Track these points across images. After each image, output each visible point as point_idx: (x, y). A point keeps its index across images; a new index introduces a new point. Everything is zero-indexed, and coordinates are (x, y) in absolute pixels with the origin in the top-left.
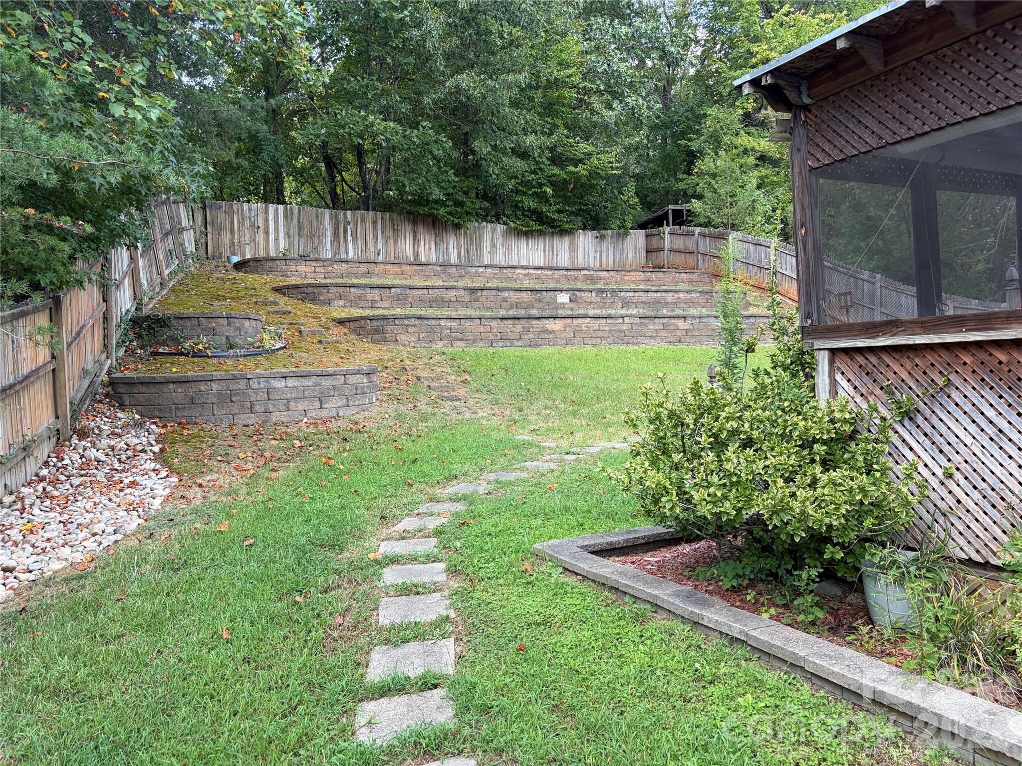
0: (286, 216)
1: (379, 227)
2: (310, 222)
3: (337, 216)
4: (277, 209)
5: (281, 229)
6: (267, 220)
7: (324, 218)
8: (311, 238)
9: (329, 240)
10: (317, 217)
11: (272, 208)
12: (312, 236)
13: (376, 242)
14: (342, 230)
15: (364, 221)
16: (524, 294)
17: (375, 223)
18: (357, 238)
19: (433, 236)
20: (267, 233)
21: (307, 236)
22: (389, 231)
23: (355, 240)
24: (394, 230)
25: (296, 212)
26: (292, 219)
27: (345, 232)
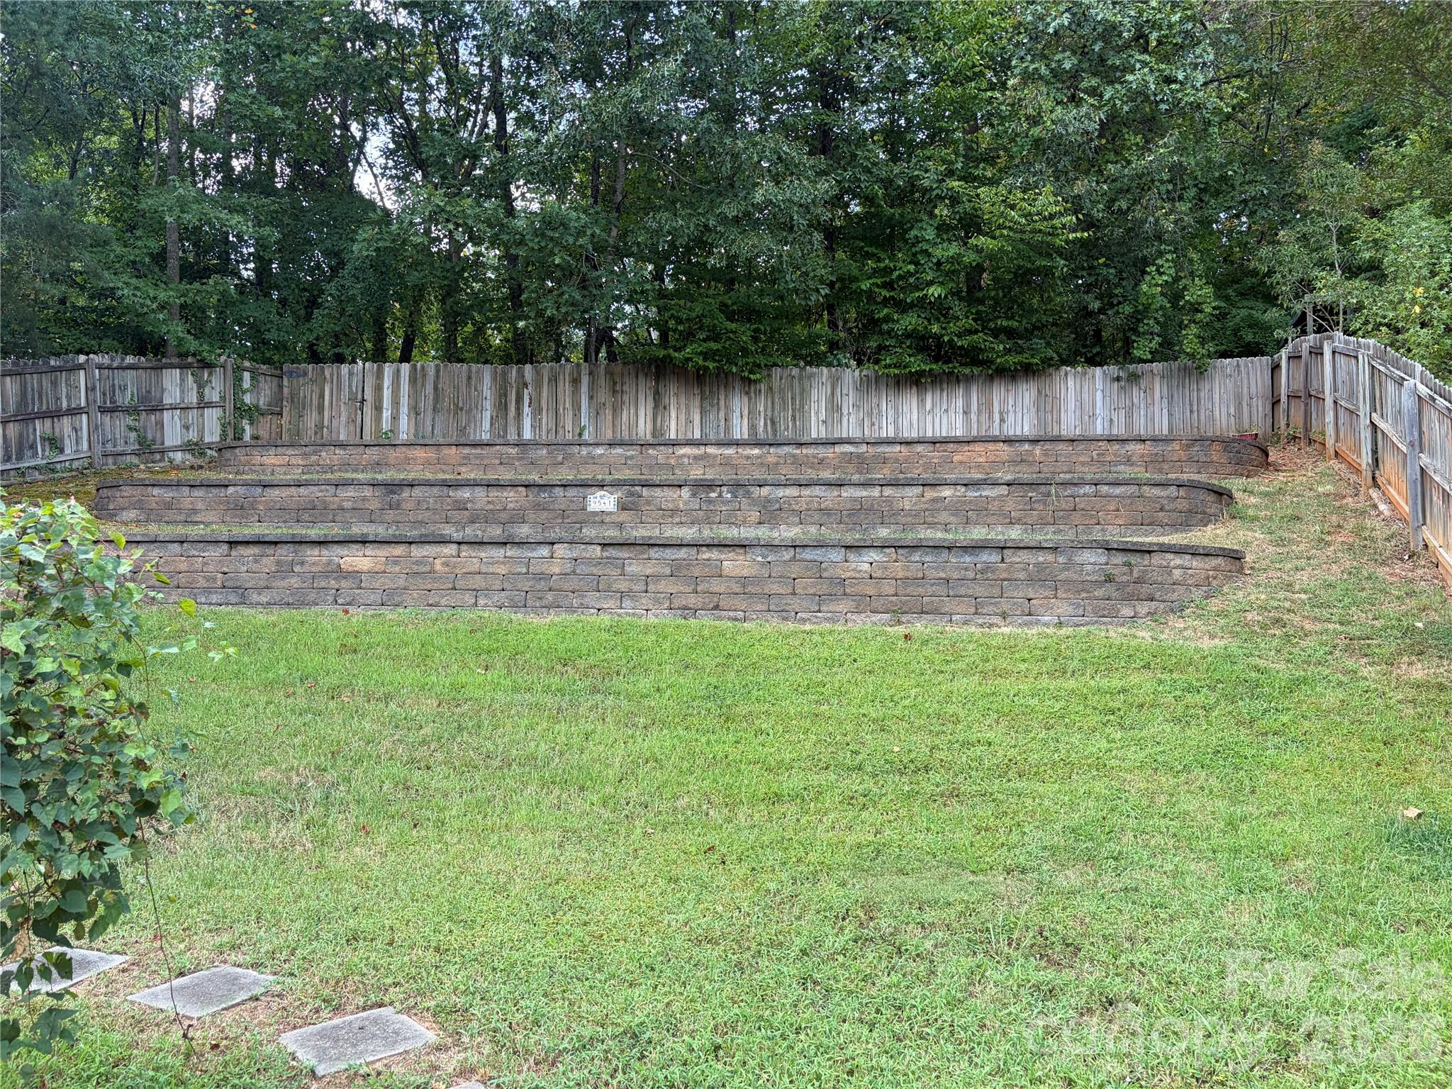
0: (413, 380)
1: (584, 388)
2: (456, 388)
3: (504, 374)
4: (398, 371)
5: (404, 401)
6: (379, 389)
7: (480, 380)
8: (456, 413)
9: (487, 415)
10: (469, 378)
11: (389, 369)
12: (458, 409)
13: (577, 414)
14: (512, 397)
15: (554, 380)
16: (510, 494)
17: (576, 381)
18: (540, 410)
20: (378, 408)
21: (449, 411)
22: (603, 395)
23: (537, 411)
24: (614, 392)
25: (431, 372)
26: (423, 385)
27: (519, 400)
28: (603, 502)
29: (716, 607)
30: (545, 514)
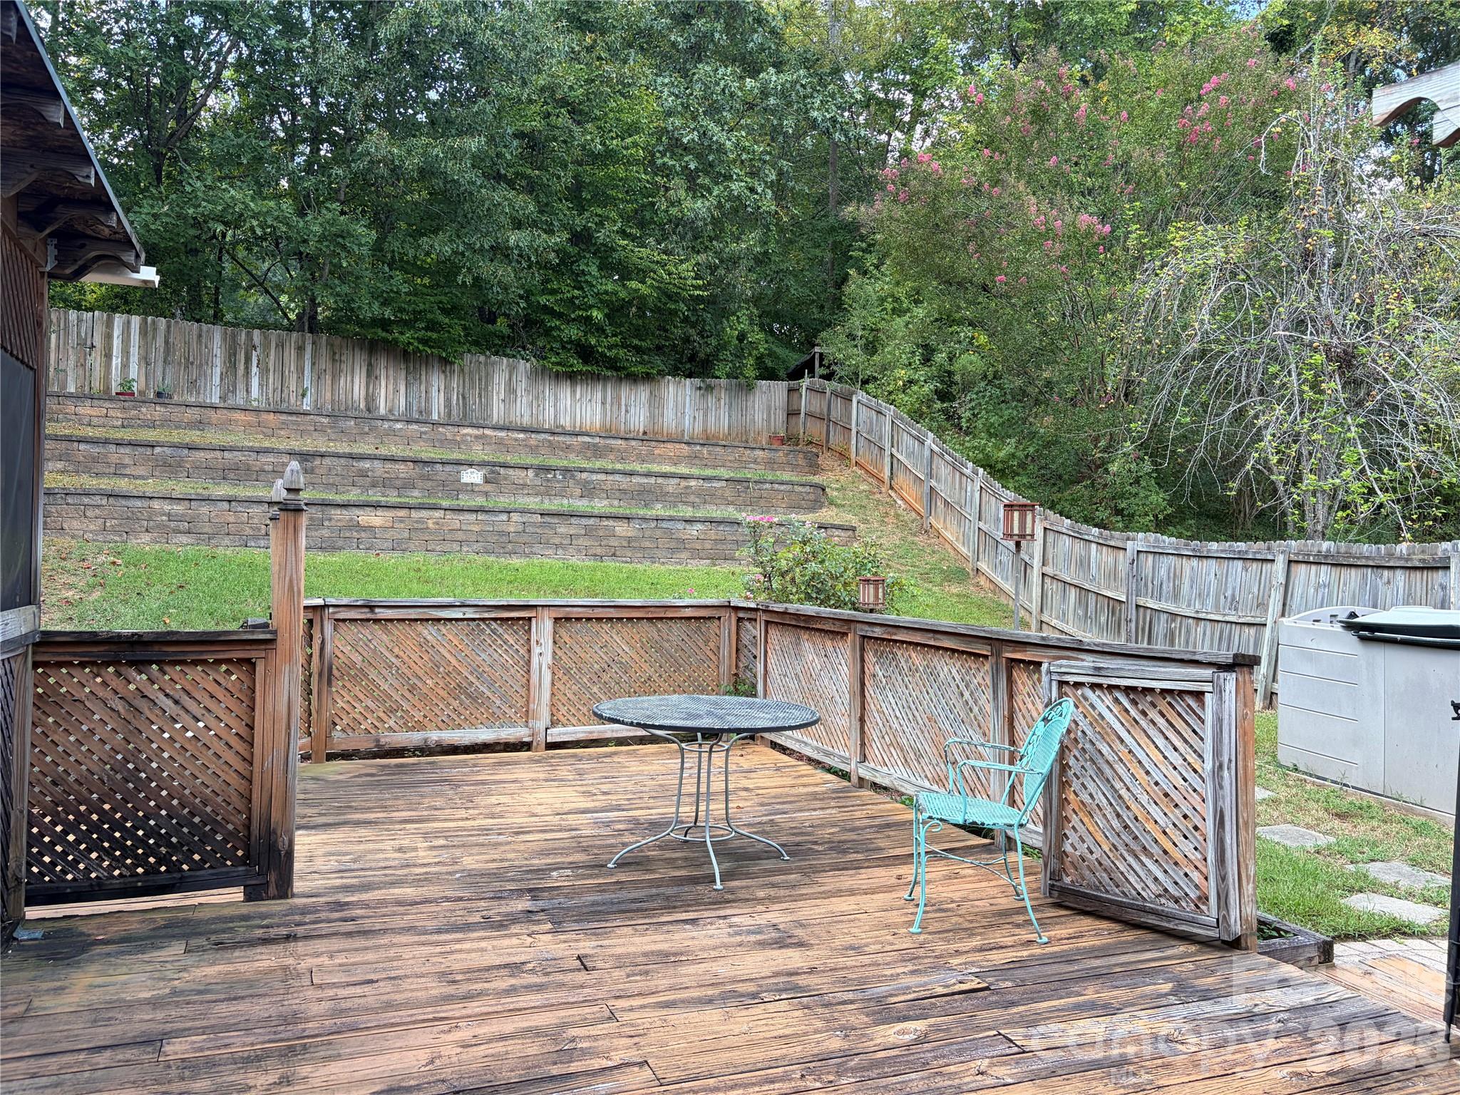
0: (143, 333)
1: (308, 355)
2: (187, 343)
3: (234, 336)
4: (129, 322)
5: (134, 351)
6: (108, 337)
7: (211, 339)
8: (186, 367)
9: (217, 371)
10: (200, 336)
11: (119, 319)
12: (189, 364)
13: (300, 377)
14: (241, 357)
15: (281, 345)
16: (402, 466)
17: (300, 349)
18: (268, 370)
19: (403, 373)
20: (108, 356)
21: (180, 364)
22: (324, 363)
23: (264, 371)
24: (334, 360)
25: (162, 327)
26: (154, 338)
27: (248, 360)
28: (472, 476)
29: (614, 555)
30: (430, 483)
